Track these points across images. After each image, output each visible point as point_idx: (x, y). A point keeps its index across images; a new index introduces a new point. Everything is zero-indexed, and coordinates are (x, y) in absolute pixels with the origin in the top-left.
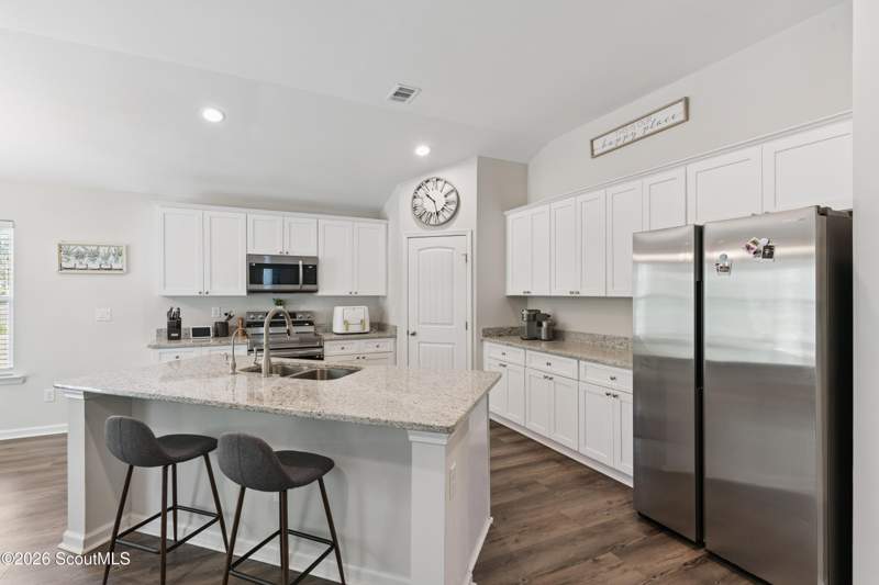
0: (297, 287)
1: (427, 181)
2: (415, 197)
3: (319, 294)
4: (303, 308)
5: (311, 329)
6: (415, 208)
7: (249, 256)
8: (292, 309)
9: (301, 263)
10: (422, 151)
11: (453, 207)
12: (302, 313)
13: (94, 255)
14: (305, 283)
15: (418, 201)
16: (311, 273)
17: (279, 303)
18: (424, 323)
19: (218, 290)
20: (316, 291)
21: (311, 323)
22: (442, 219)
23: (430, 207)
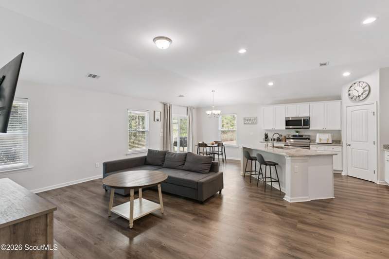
0: (301, 127)
1: (355, 84)
2: (349, 90)
3: (310, 129)
4: (306, 134)
5: (309, 141)
6: (349, 95)
7: (286, 118)
8: (301, 134)
9: (302, 119)
10: (346, 74)
11: (367, 93)
12: (306, 135)
13: (250, 120)
14: (304, 125)
15: (350, 92)
16: (306, 122)
17: (297, 132)
18: (354, 141)
19: (277, 128)
20: (309, 128)
21: (309, 139)
22: (361, 98)
23: (356, 94)
